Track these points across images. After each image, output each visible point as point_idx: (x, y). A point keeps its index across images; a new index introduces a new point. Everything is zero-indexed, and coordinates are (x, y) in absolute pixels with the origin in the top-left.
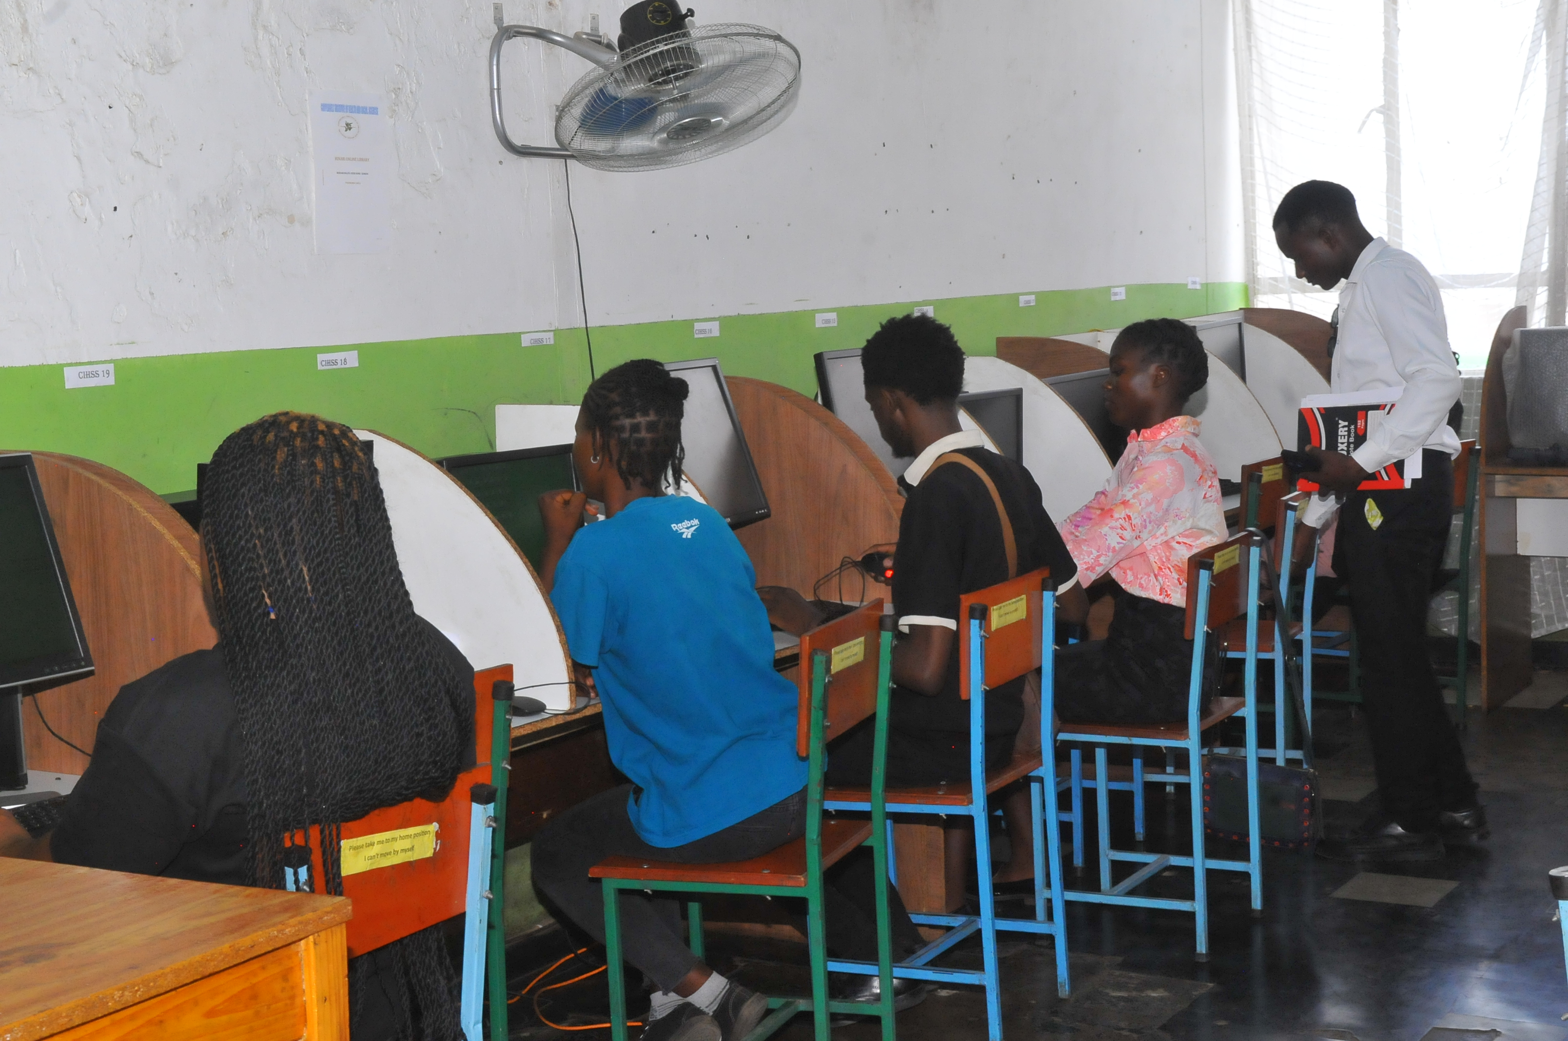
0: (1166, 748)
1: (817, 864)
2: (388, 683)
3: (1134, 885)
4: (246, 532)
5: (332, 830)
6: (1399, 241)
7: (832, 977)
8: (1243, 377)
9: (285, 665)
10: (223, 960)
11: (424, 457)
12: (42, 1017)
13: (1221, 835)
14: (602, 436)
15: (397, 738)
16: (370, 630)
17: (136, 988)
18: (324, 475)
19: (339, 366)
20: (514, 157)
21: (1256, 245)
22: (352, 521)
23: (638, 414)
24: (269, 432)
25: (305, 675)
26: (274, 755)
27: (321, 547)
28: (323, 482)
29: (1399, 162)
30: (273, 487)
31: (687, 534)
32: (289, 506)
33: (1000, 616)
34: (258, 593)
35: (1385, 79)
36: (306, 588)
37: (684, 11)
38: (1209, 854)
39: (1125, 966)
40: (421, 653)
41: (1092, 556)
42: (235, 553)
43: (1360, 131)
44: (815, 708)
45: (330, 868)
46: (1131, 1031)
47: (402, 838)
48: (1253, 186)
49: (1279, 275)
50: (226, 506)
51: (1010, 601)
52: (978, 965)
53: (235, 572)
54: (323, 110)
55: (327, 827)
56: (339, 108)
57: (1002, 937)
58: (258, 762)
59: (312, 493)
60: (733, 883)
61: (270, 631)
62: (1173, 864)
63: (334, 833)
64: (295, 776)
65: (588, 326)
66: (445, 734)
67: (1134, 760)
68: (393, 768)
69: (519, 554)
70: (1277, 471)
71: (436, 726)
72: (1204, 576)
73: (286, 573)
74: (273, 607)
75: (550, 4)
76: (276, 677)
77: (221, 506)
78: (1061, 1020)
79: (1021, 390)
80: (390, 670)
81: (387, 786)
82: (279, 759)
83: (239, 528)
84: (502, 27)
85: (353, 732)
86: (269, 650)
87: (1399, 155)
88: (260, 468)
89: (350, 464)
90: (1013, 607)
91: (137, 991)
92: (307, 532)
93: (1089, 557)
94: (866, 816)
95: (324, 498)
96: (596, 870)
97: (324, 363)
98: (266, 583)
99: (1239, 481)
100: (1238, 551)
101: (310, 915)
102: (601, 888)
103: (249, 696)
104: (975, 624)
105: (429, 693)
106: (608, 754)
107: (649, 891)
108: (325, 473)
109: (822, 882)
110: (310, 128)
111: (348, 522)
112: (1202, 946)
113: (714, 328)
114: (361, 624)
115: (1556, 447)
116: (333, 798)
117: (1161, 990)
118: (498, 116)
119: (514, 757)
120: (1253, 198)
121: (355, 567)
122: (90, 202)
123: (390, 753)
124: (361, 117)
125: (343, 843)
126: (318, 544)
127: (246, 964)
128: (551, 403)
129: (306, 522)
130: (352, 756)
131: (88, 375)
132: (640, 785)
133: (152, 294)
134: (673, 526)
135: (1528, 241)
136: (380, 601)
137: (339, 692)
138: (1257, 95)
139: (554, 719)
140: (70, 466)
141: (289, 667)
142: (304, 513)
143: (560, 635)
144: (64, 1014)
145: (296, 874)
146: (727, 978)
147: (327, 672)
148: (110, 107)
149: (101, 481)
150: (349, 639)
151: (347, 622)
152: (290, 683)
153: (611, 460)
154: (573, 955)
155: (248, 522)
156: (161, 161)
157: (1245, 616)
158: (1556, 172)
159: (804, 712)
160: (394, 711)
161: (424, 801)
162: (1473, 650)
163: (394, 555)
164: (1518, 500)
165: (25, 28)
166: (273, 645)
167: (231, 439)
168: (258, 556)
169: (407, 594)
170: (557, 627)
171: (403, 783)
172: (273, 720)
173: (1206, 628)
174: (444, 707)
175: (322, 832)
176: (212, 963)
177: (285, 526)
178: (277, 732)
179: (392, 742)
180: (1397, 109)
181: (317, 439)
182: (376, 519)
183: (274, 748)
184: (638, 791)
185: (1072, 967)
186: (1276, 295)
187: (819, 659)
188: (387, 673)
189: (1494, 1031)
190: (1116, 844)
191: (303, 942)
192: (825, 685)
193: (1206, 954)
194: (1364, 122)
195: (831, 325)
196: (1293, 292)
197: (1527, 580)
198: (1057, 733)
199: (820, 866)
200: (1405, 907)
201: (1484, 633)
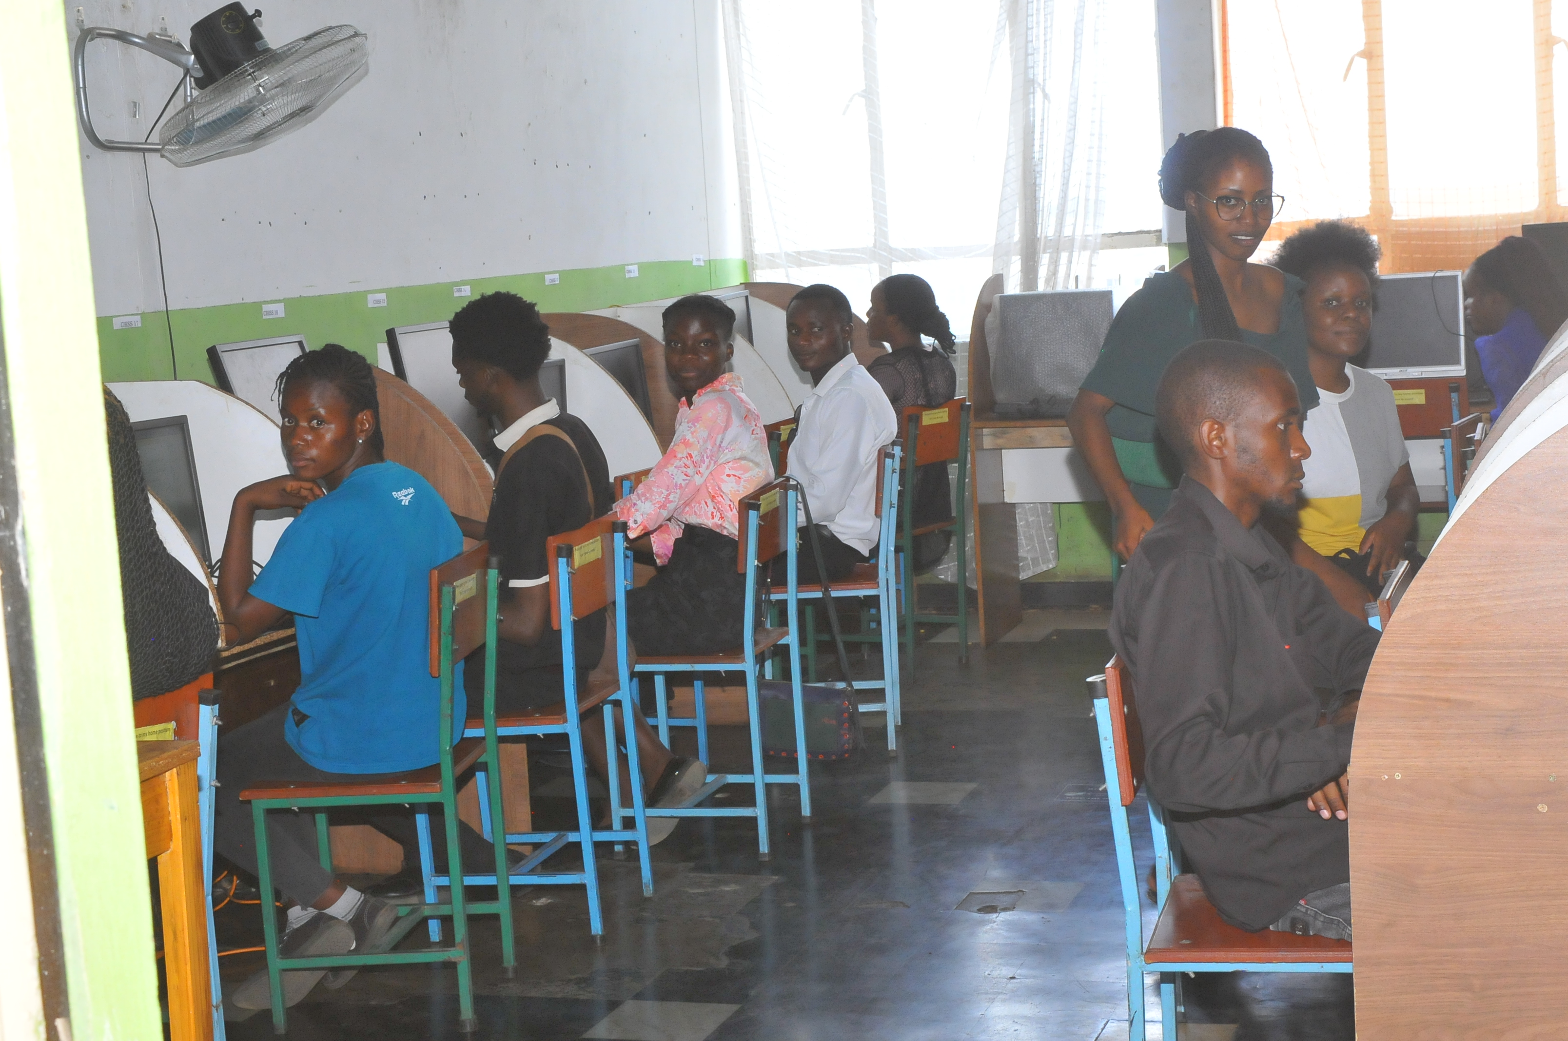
0: (725, 672)
1: (450, 772)
3: (703, 799)
6: (885, 216)
8: (752, 344)
20: (100, 151)
21: (752, 223)
29: (881, 143)
31: (406, 501)
33: (581, 555)
35: (865, 65)
37: (251, 12)
38: (767, 770)
39: (696, 869)
41: (662, 496)
43: (844, 114)
44: (444, 634)
46: (712, 917)
47: (150, 733)
48: (747, 167)
49: (777, 251)
51: (588, 542)
52: (580, 868)
60: (375, 794)
62: (730, 782)
65: (169, 309)
67: (695, 683)
72: (753, 515)
75: (124, 6)
79: (564, 361)
84: (83, 30)
87: (881, 136)
90: (591, 547)
93: (660, 496)
100: (778, 495)
102: (252, 809)
104: (562, 561)
107: (295, 808)
109: (455, 789)
112: (764, 847)
113: (280, 310)
115: (1035, 401)
117: (733, 885)
118: (85, 113)
120: (748, 179)
134: (393, 493)
135: (1001, 214)
146: (360, 891)
157: (785, 554)
158: (1024, 150)
162: (971, 595)
164: (1003, 451)
173: (756, 563)
180: (878, 93)
185: (654, 873)
186: (773, 270)
187: (446, 589)
189: (1021, 891)
191: (167, 773)
192: (453, 614)
193: (768, 853)
194: (848, 106)
195: (382, 305)
196: (789, 267)
197: (1013, 528)
198: (631, 667)
199: (453, 774)
200: (934, 806)
201: (980, 578)
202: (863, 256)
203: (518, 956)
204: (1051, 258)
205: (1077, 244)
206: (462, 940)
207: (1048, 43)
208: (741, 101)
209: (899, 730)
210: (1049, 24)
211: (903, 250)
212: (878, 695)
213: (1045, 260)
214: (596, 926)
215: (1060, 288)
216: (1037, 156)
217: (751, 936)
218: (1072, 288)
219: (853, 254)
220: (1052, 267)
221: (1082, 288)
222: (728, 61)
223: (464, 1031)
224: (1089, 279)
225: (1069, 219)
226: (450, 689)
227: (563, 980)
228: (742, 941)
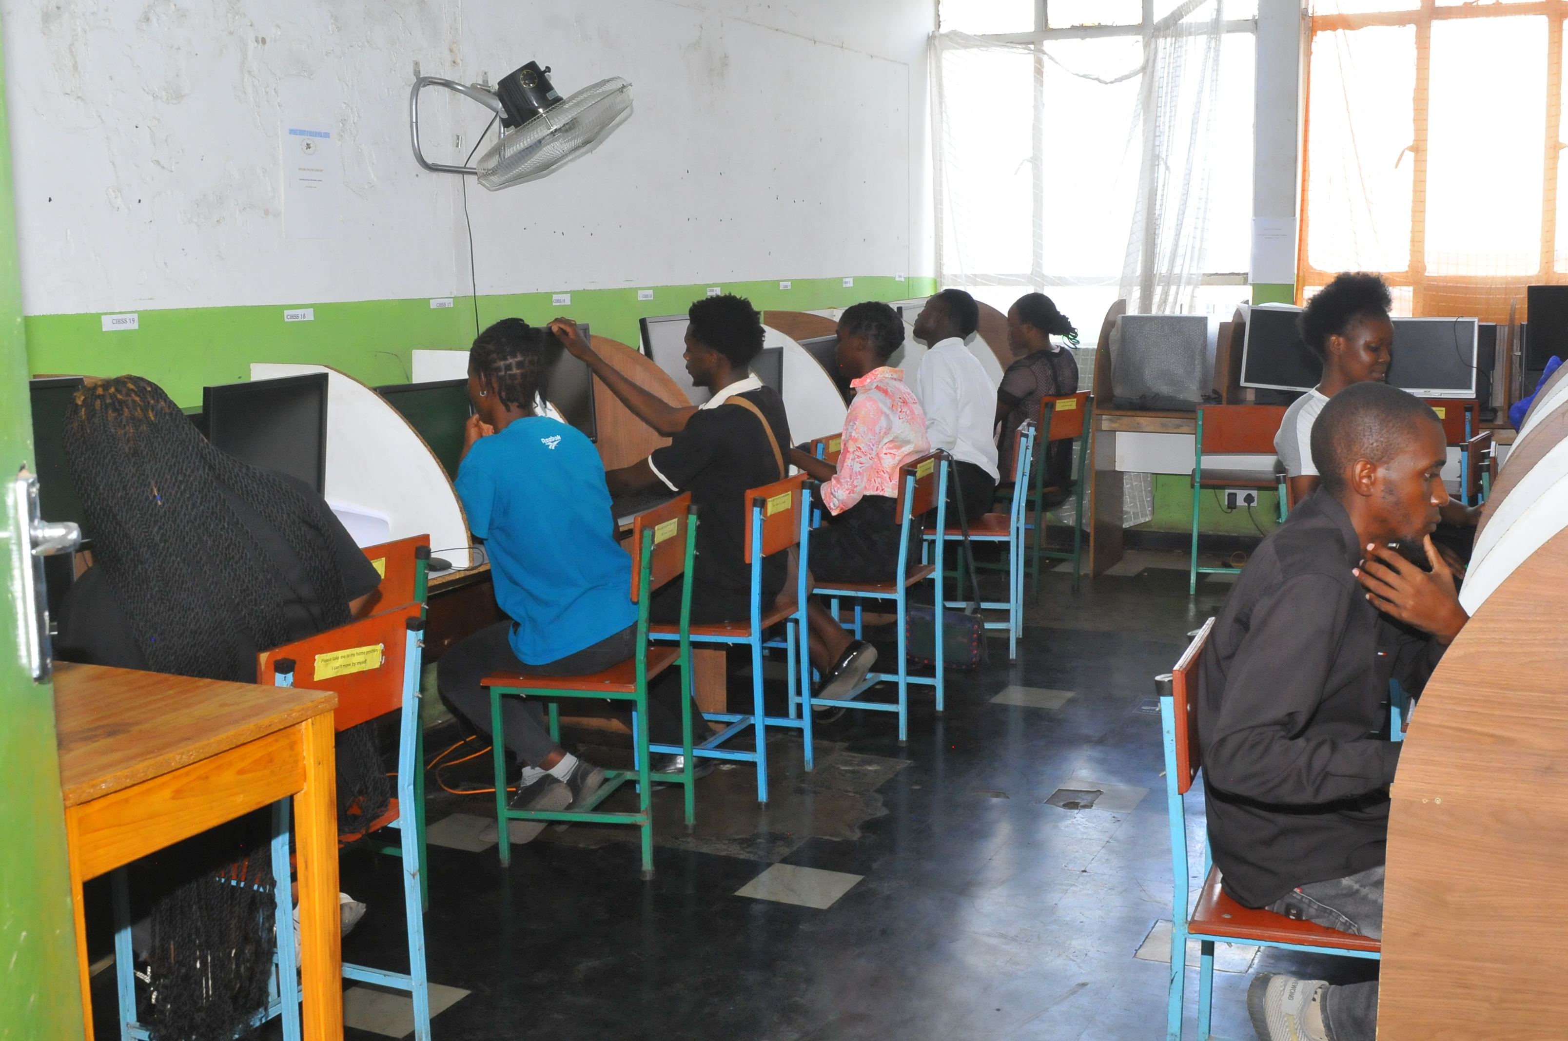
0: (881, 599)
1: (644, 676)
7: (650, 756)
10: (250, 735)
11: (365, 386)
12: (127, 772)
13: (917, 660)
14: (485, 376)
19: (300, 319)
20: (427, 172)
21: (943, 251)
23: (509, 357)
31: (552, 446)
33: (774, 506)
35: (1033, 139)
37: (543, 69)
38: (909, 673)
39: (850, 749)
43: (1016, 174)
44: (644, 568)
46: (855, 792)
47: (358, 654)
49: (959, 273)
51: (780, 496)
52: (752, 748)
54: (290, 133)
56: (302, 132)
57: (768, 729)
60: (584, 690)
62: (884, 680)
65: (476, 295)
67: (856, 607)
69: (433, 456)
72: (910, 480)
75: (453, 62)
78: (806, 786)
79: (782, 349)
84: (419, 78)
90: (783, 500)
91: (191, 755)
94: (676, 644)
97: (289, 317)
100: (933, 464)
101: (310, 704)
102: (490, 692)
104: (756, 510)
106: (495, 601)
107: (524, 696)
109: (647, 689)
110: (280, 146)
112: (903, 735)
113: (567, 299)
115: (1143, 397)
117: (876, 765)
118: (416, 142)
119: (430, 600)
122: (121, 195)
124: (317, 139)
125: (317, 657)
127: (265, 737)
128: (451, 349)
131: (119, 321)
132: (518, 621)
133: (165, 264)
134: (542, 440)
135: (1128, 254)
139: (458, 574)
143: (462, 514)
144: (141, 771)
146: (576, 757)
148: (137, 127)
153: (494, 392)
154: (463, 742)
156: (173, 167)
157: (936, 509)
159: (636, 571)
162: (1085, 536)
164: (1117, 433)
165: (75, 67)
170: (460, 508)
173: (910, 516)
176: (243, 737)
180: (1042, 160)
184: (517, 625)
185: (815, 749)
187: (647, 533)
189: (1099, 791)
191: (304, 723)
192: (650, 552)
193: (906, 740)
194: (1019, 168)
195: (649, 299)
197: (1121, 488)
198: (809, 588)
199: (645, 678)
200: (1039, 709)
201: (1092, 524)
202: (1023, 280)
203: (698, 815)
204: (1163, 289)
205: (1183, 280)
206: (646, 809)
207: (1172, 128)
209: (1019, 642)
210: (1173, 114)
211: (1053, 278)
212: (1004, 615)
213: (1158, 290)
214: (763, 795)
215: (1168, 313)
216: (1157, 212)
217: (883, 813)
218: (1177, 313)
219: (1015, 279)
220: (1163, 297)
221: (1185, 313)
222: (932, 130)
223: (644, 879)
224: (1191, 307)
225: (1179, 261)
227: (729, 840)
228: (874, 817)
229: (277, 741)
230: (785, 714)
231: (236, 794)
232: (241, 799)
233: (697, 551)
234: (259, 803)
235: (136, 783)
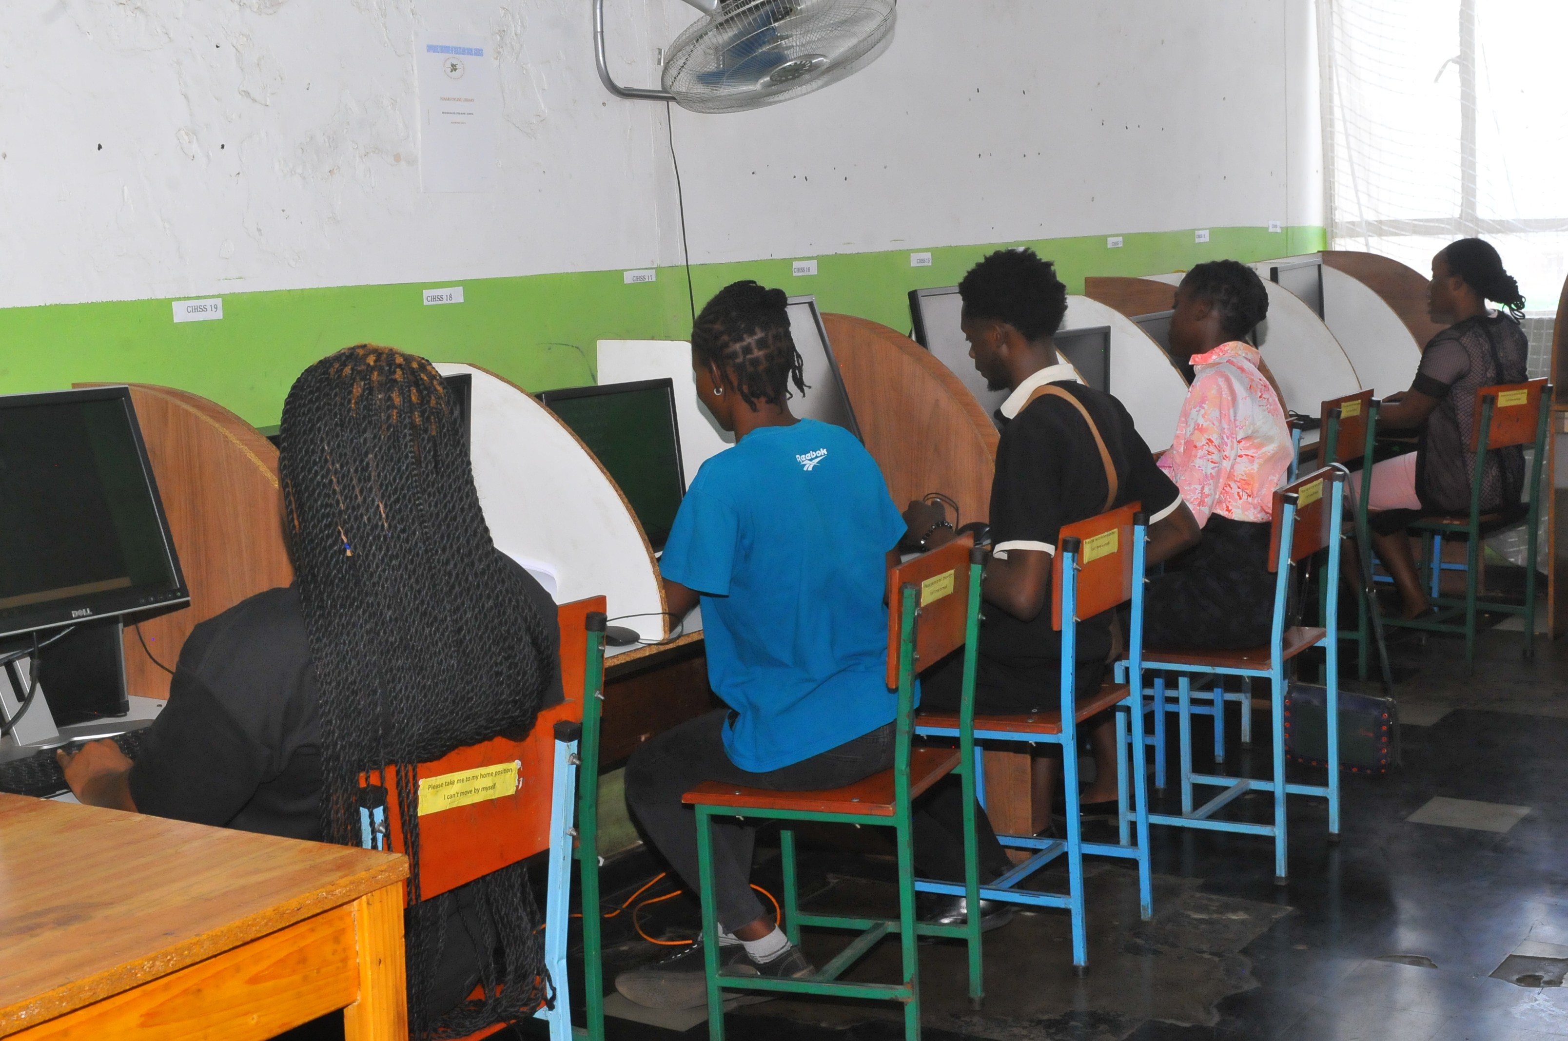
0: (1248, 677)
1: (906, 795)
2: (467, 622)
3: (1215, 809)
4: (322, 468)
5: (407, 772)
6: (1473, 186)
7: (919, 896)
8: (1321, 315)
9: (361, 603)
10: (266, 924)
11: (522, 391)
12: (62, 991)
13: (1300, 760)
15: (476, 677)
16: (449, 568)
17: (169, 957)
18: (401, 410)
19: (445, 302)
20: (617, 99)
21: (1334, 191)
22: (430, 458)
23: (745, 336)
24: (346, 366)
25: (381, 614)
26: (349, 696)
27: (398, 483)
28: (400, 416)
29: (1474, 111)
30: (349, 422)
31: (809, 466)
32: (365, 440)
33: (1093, 549)
34: (334, 529)
35: (1461, 30)
36: (383, 526)
38: (1290, 778)
39: (1207, 888)
40: (501, 591)
42: (311, 489)
43: (1436, 80)
44: (904, 641)
45: (406, 810)
46: (1212, 954)
47: (482, 776)
48: (1332, 134)
49: (1358, 219)
50: (302, 440)
51: (1102, 535)
52: (1064, 889)
53: (310, 508)
54: (428, 51)
55: (403, 768)
56: (445, 49)
57: (1087, 859)
58: (333, 702)
59: (388, 429)
60: (822, 811)
61: (346, 569)
62: (1252, 788)
63: (410, 775)
64: (371, 717)
65: (689, 264)
66: (525, 673)
67: (1215, 687)
68: (471, 709)
69: (614, 487)
70: (1355, 407)
71: (516, 665)
72: (1289, 511)
73: (362, 510)
74: (349, 545)
76: (351, 616)
77: (297, 440)
78: (1143, 942)
79: (1109, 328)
80: (469, 608)
81: (464, 727)
82: (354, 699)
83: (315, 463)
85: (431, 672)
86: (345, 588)
87: (1474, 103)
88: (336, 402)
89: (428, 399)
90: (1105, 541)
91: (170, 960)
92: (384, 468)
94: (954, 743)
95: (401, 433)
96: (689, 796)
97: (429, 299)
98: (342, 519)
99: (1319, 417)
100: (1321, 487)
101: (363, 874)
102: (695, 814)
103: (323, 636)
104: (1068, 556)
105: (508, 631)
108: (402, 408)
109: (911, 811)
110: (416, 71)
111: (425, 457)
112: (1281, 870)
113: (812, 267)
114: (439, 562)
116: (410, 739)
117: (1242, 913)
118: (601, 59)
119: (607, 687)
120: (1332, 146)
121: (433, 504)
122: (197, 139)
123: (468, 693)
124: (467, 59)
125: (421, 782)
126: (394, 479)
127: (294, 927)
128: (653, 339)
129: (382, 458)
130: (429, 696)
131: (196, 309)
132: (737, 710)
133: (259, 230)
134: (795, 457)
136: (458, 538)
137: (416, 632)
138: (1337, 46)
139: (648, 649)
140: (168, 398)
141: (364, 606)
142: (380, 449)
144: (87, 988)
145: (371, 815)
147: (404, 610)
148: (217, 47)
149: (198, 413)
150: (427, 577)
151: (424, 561)
152: (366, 622)
153: (732, 388)
155: (324, 457)
156: (268, 100)
157: (1326, 550)
160: (472, 650)
161: (504, 739)
162: (1541, 581)
163: (474, 490)
166: (349, 583)
167: (309, 371)
168: (334, 491)
169: (486, 530)
171: (483, 723)
172: (347, 660)
173: (1289, 561)
174: (524, 645)
175: (398, 772)
176: (254, 928)
177: (362, 461)
178: (352, 673)
179: (471, 682)
180: (1473, 59)
181: (395, 372)
182: (454, 455)
183: (349, 688)
184: (734, 715)
185: (1155, 889)
187: (909, 592)
188: (465, 612)
190: (1197, 768)
191: (355, 903)
192: (914, 619)
193: (1286, 877)
194: (1441, 72)
195: (925, 264)
196: (1369, 236)
198: (1146, 663)
199: (908, 793)
200: (1477, 832)
201: (1552, 563)
202: (1448, 227)
206: (911, 980)
208: (1330, 67)
211: (1491, 222)
214: (1080, 956)
217: (1251, 985)
219: (1437, 225)
226: (909, 703)
227: (1032, 1021)
228: (1239, 991)
229: (312, 930)
230: (1112, 837)
231: (246, 1014)
232: (254, 1022)
233: (984, 614)
234: (284, 1024)
235: (77, 1007)
